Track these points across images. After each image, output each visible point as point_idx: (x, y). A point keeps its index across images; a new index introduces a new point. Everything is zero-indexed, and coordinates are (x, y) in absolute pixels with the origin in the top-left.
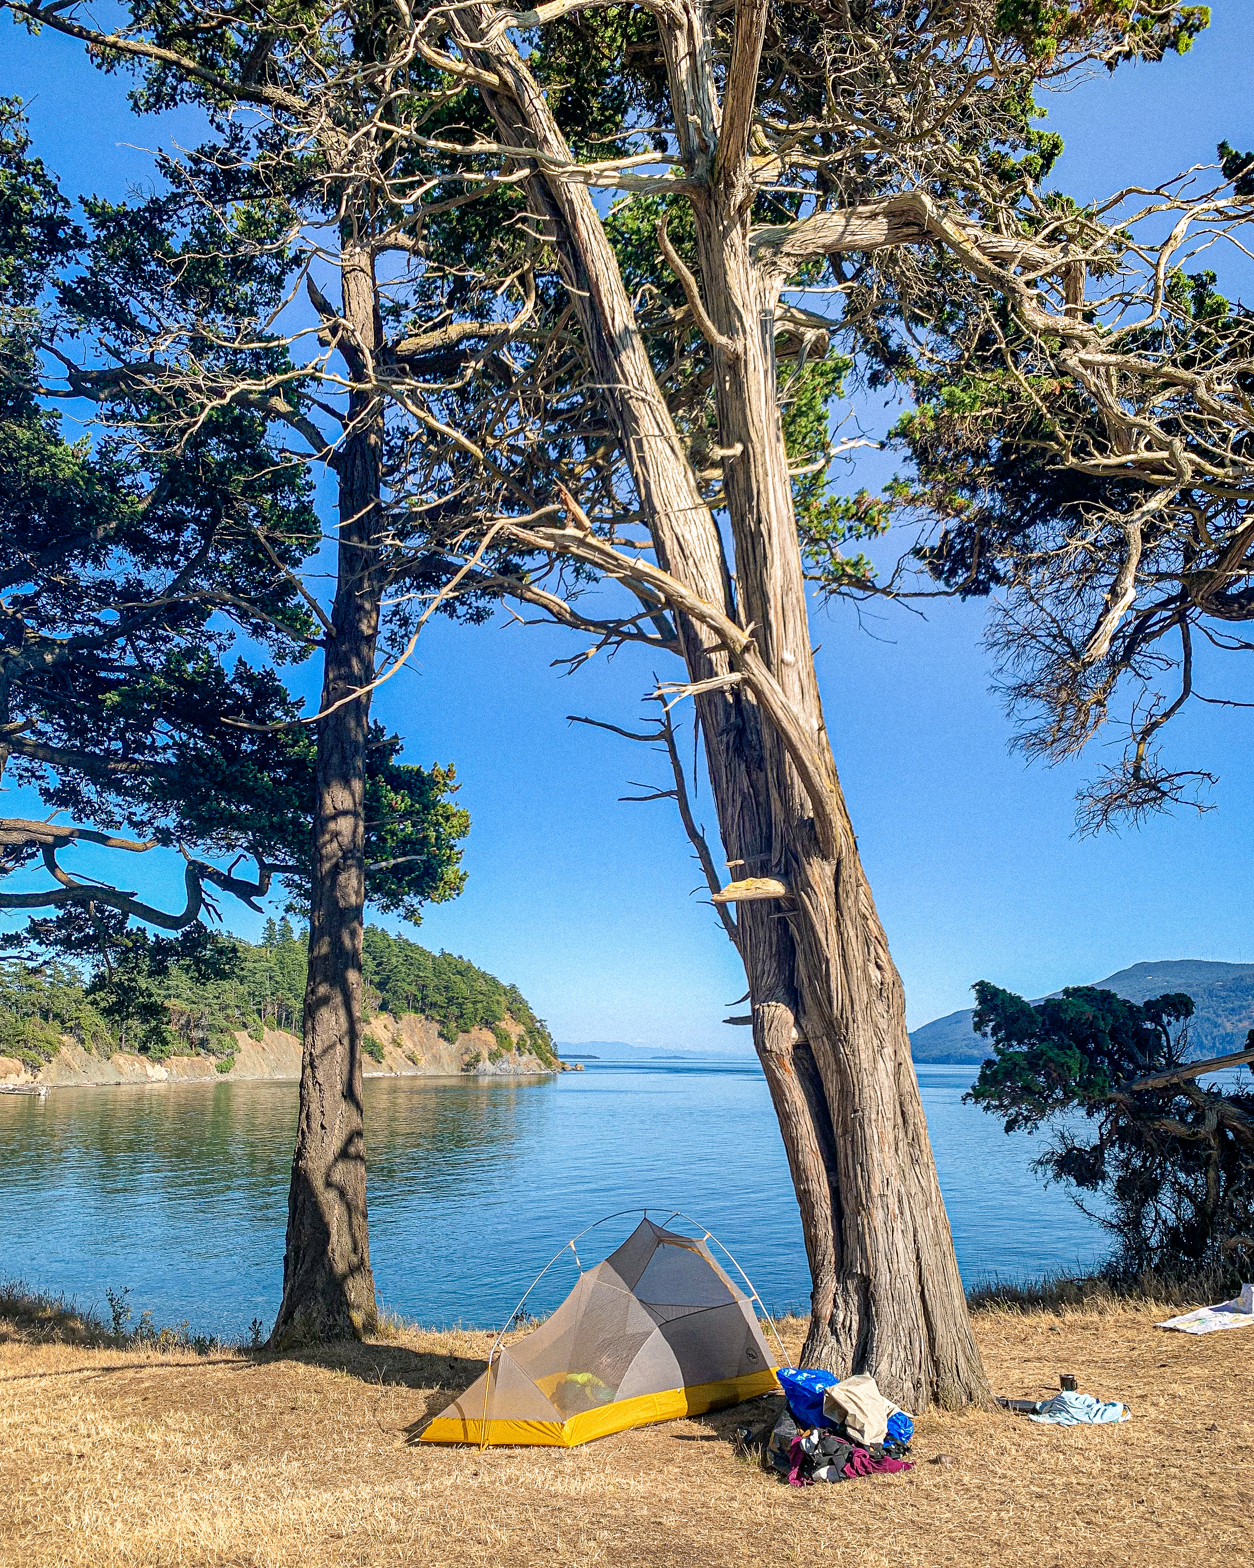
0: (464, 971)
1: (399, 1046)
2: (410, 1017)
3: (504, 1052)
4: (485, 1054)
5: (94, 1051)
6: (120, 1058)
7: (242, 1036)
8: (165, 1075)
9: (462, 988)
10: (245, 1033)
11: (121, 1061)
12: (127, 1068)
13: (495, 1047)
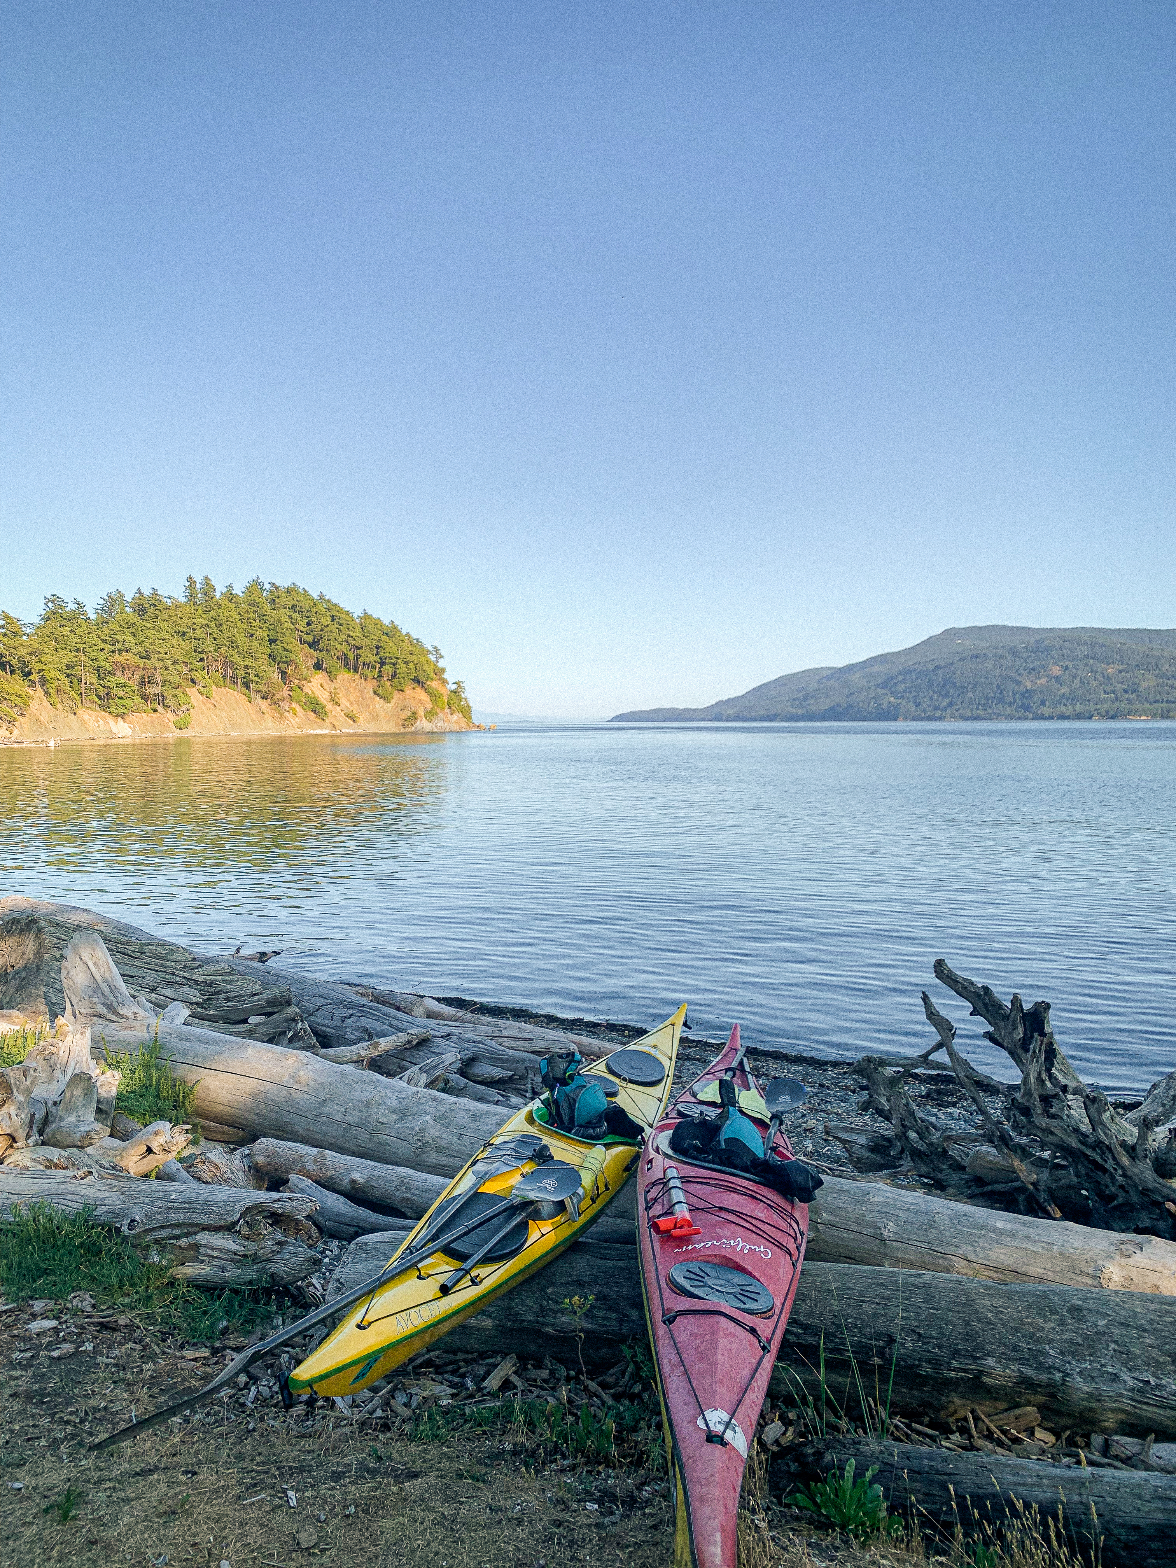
0: (391, 632)
1: (338, 704)
2: (344, 676)
3: (438, 710)
4: (421, 712)
5: (59, 706)
6: (84, 714)
7: (193, 691)
8: (129, 732)
9: (391, 648)
10: (194, 690)
11: (86, 717)
12: (92, 724)
13: (429, 706)
